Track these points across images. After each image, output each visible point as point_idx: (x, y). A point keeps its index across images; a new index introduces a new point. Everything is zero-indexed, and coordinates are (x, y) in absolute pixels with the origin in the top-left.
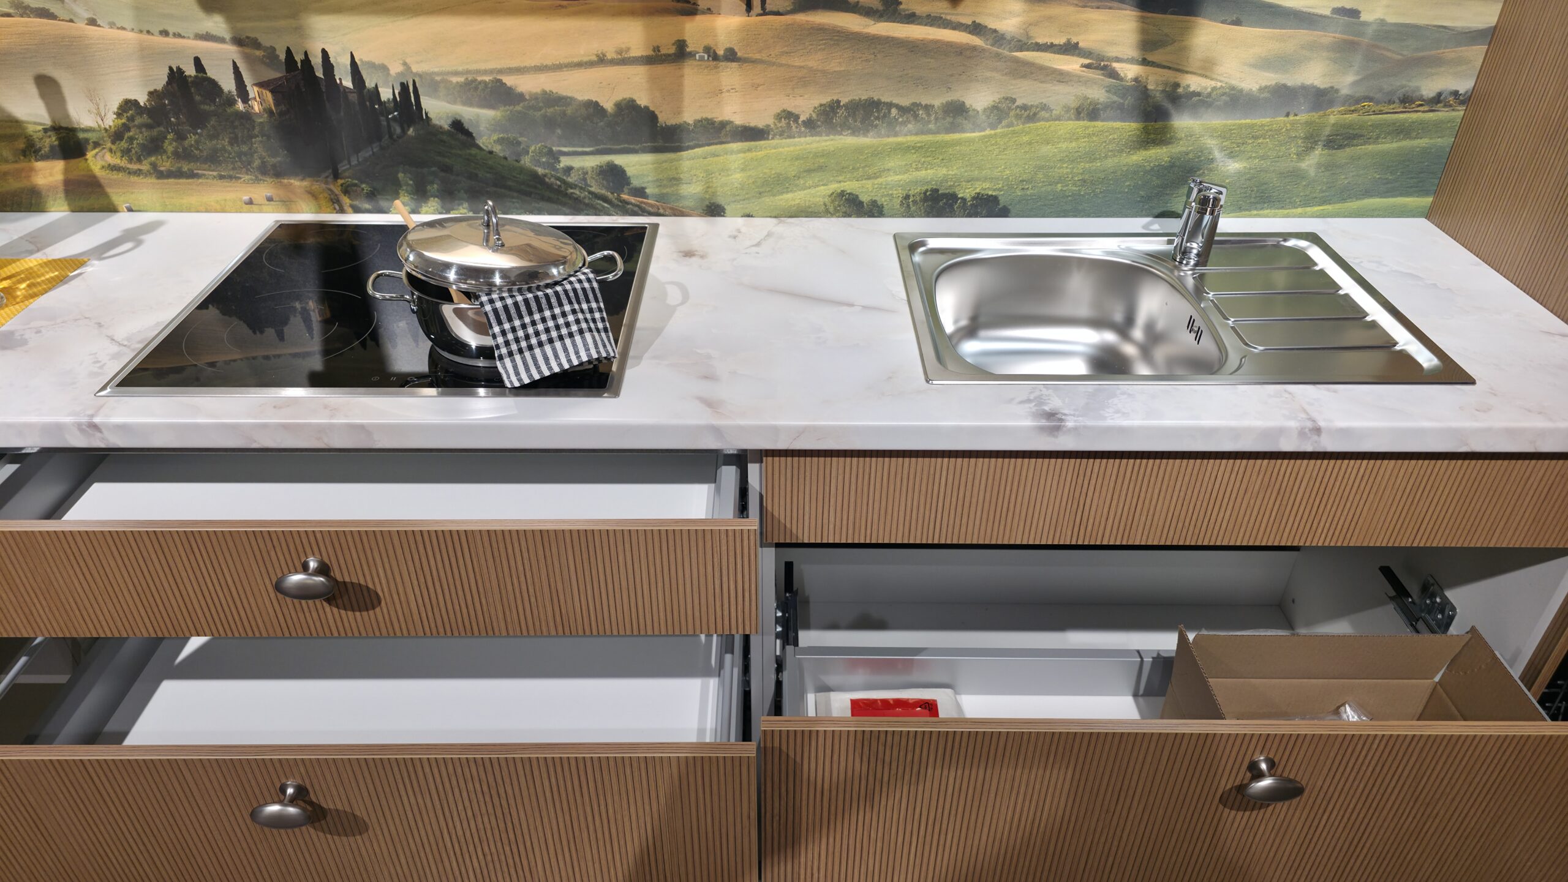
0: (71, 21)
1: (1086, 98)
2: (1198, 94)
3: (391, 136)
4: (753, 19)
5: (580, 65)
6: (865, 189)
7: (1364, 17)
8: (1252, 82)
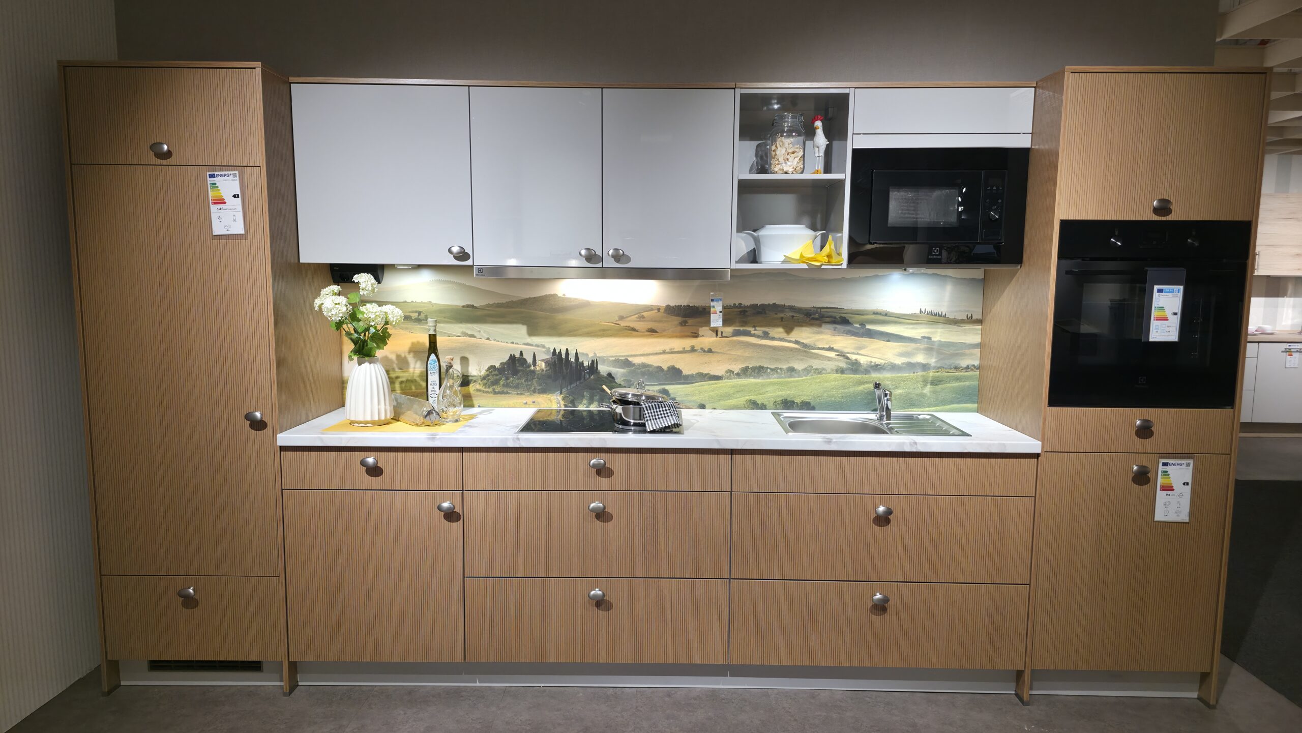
0: (481, 338)
1: (839, 366)
2: (880, 365)
3: (584, 378)
4: (718, 339)
5: (656, 354)
6: (760, 399)
7: (933, 339)
8: (899, 361)
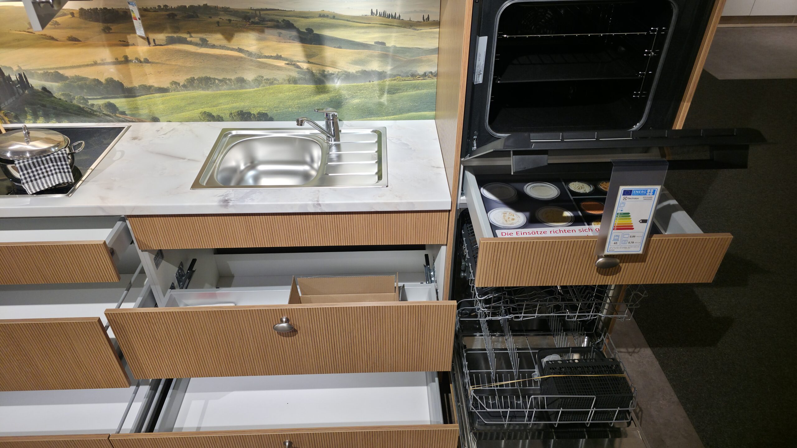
1: (290, 76)
2: (333, 74)
3: (19, 93)
6: (215, 111)
7: (387, 45)
8: (353, 69)
